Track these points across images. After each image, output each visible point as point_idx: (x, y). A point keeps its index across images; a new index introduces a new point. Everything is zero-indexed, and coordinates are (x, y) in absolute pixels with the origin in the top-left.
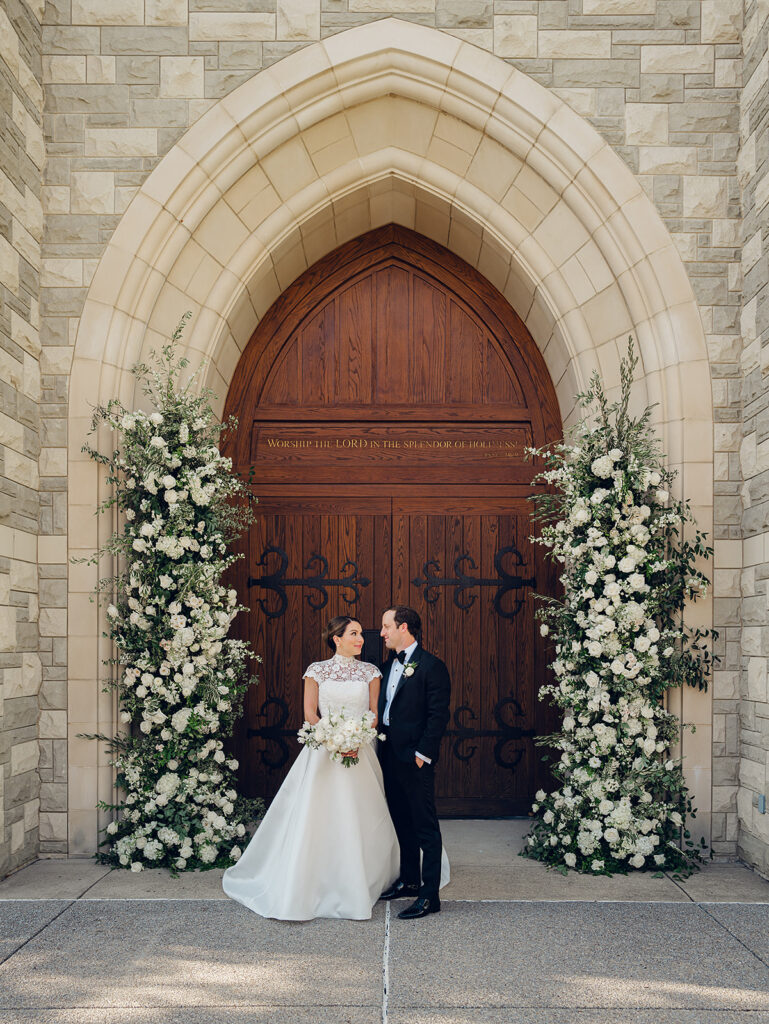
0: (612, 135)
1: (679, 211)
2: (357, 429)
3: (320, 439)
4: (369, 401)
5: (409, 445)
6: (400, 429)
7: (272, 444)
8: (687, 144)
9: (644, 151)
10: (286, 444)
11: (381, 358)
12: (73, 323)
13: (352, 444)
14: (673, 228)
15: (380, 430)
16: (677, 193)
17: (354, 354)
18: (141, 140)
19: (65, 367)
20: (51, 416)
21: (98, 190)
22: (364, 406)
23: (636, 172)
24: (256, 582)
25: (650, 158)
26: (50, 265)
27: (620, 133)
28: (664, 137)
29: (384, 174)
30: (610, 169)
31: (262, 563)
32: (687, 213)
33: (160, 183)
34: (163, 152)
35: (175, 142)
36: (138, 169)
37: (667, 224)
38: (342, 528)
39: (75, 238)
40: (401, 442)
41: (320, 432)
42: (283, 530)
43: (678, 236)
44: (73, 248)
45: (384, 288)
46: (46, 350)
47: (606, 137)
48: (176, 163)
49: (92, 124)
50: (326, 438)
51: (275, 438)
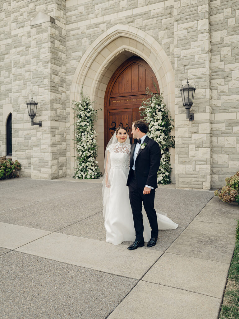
0: (156, 38)
1: (169, 52)
2: (128, 98)
3: (122, 100)
4: (130, 92)
5: (138, 100)
6: (136, 97)
7: (113, 102)
8: (171, 38)
9: (162, 40)
10: (116, 102)
11: (133, 83)
12: (70, 86)
13: (127, 100)
14: (168, 55)
15: (132, 97)
16: (169, 48)
17: (128, 82)
18: (79, 53)
19: (69, 94)
20: (67, 102)
21: (73, 62)
22: (129, 93)
23: (161, 45)
24: (110, 129)
25: (164, 41)
26: (67, 77)
27: (158, 38)
28: (166, 37)
29: (123, 50)
30: (156, 45)
31: (112, 125)
32: (171, 52)
33: (82, 61)
34: (83, 55)
35: (84, 53)
36: (79, 59)
37: (167, 54)
38: (126, 117)
39: (70, 72)
40: (136, 99)
41: (122, 99)
42: (115, 118)
43: (169, 56)
44: (70, 74)
45: (133, 69)
46: (67, 91)
47: (155, 39)
48: (85, 57)
49: (73, 52)
50: (123, 100)
51: (114, 100)
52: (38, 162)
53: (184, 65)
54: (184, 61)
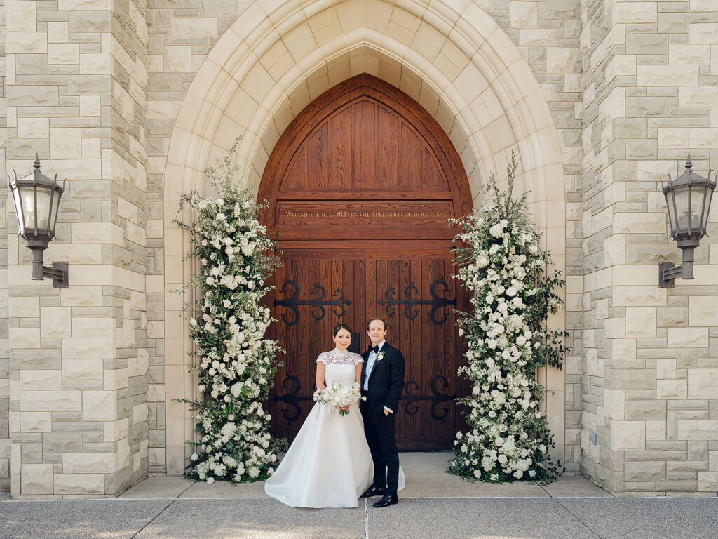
0: (502, 22)
1: (544, 69)
2: (342, 205)
3: (319, 211)
4: (350, 187)
5: (376, 215)
6: (370, 205)
7: (289, 214)
8: (549, 27)
9: (522, 32)
10: (297, 215)
11: (357, 159)
12: (166, 141)
13: (340, 214)
14: (541, 80)
15: (357, 205)
16: (543, 58)
17: (340, 157)
18: (208, 25)
19: (161, 170)
20: (153, 200)
21: (181, 58)
22: (347, 190)
23: (517, 44)
24: (279, 303)
25: (526, 37)
26: (152, 105)
27: (508, 20)
28: (534, 22)
29: (360, 44)
30: (500, 42)
31: (283, 290)
32: (549, 71)
33: (219, 53)
34: (221, 33)
35: (229, 26)
36: (206, 45)
37: (537, 77)
38: (334, 268)
39: (167, 88)
40: (370, 213)
41: (319, 207)
42: (296, 270)
43: (544, 85)
44: (166, 94)
45: (359, 115)
46: (149, 158)
47: (499, 23)
48: (229, 40)
49: (176, 16)
50: (322, 211)
51: (290, 211)
52: (47, 427)
53: (646, 112)
54: (647, 99)
